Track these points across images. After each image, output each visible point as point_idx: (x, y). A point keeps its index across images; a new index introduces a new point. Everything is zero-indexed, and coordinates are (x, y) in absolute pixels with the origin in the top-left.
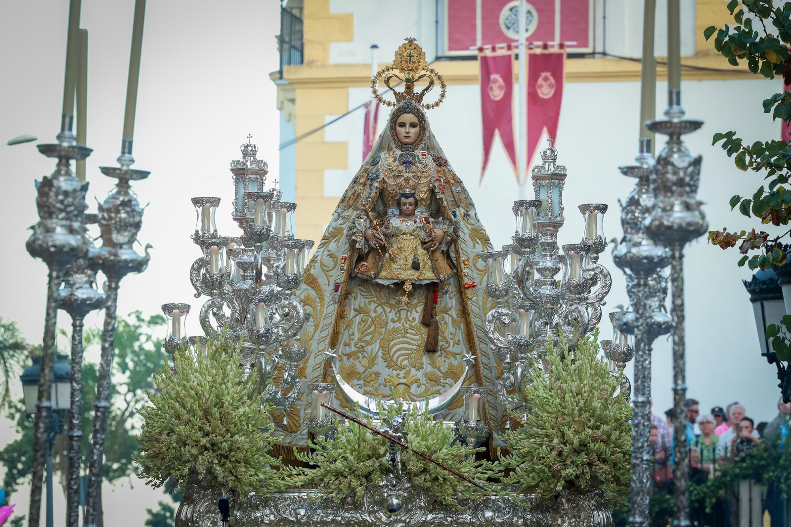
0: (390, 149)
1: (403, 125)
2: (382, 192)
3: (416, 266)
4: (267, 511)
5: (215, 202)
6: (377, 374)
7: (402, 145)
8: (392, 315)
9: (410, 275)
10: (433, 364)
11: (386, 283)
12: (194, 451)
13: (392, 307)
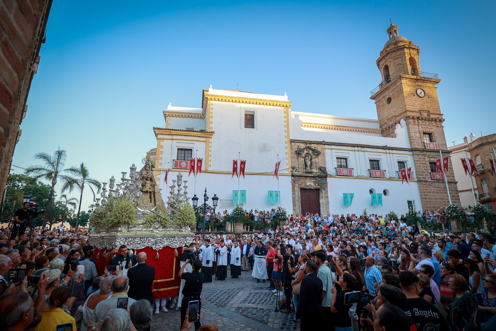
0: (144, 171)
1: (147, 167)
2: (143, 177)
3: (150, 189)
4: (134, 229)
5: (126, 173)
6: (141, 205)
7: (146, 170)
8: (144, 196)
9: (149, 190)
10: (150, 204)
11: (144, 191)
12: (125, 217)
13: (144, 195)
